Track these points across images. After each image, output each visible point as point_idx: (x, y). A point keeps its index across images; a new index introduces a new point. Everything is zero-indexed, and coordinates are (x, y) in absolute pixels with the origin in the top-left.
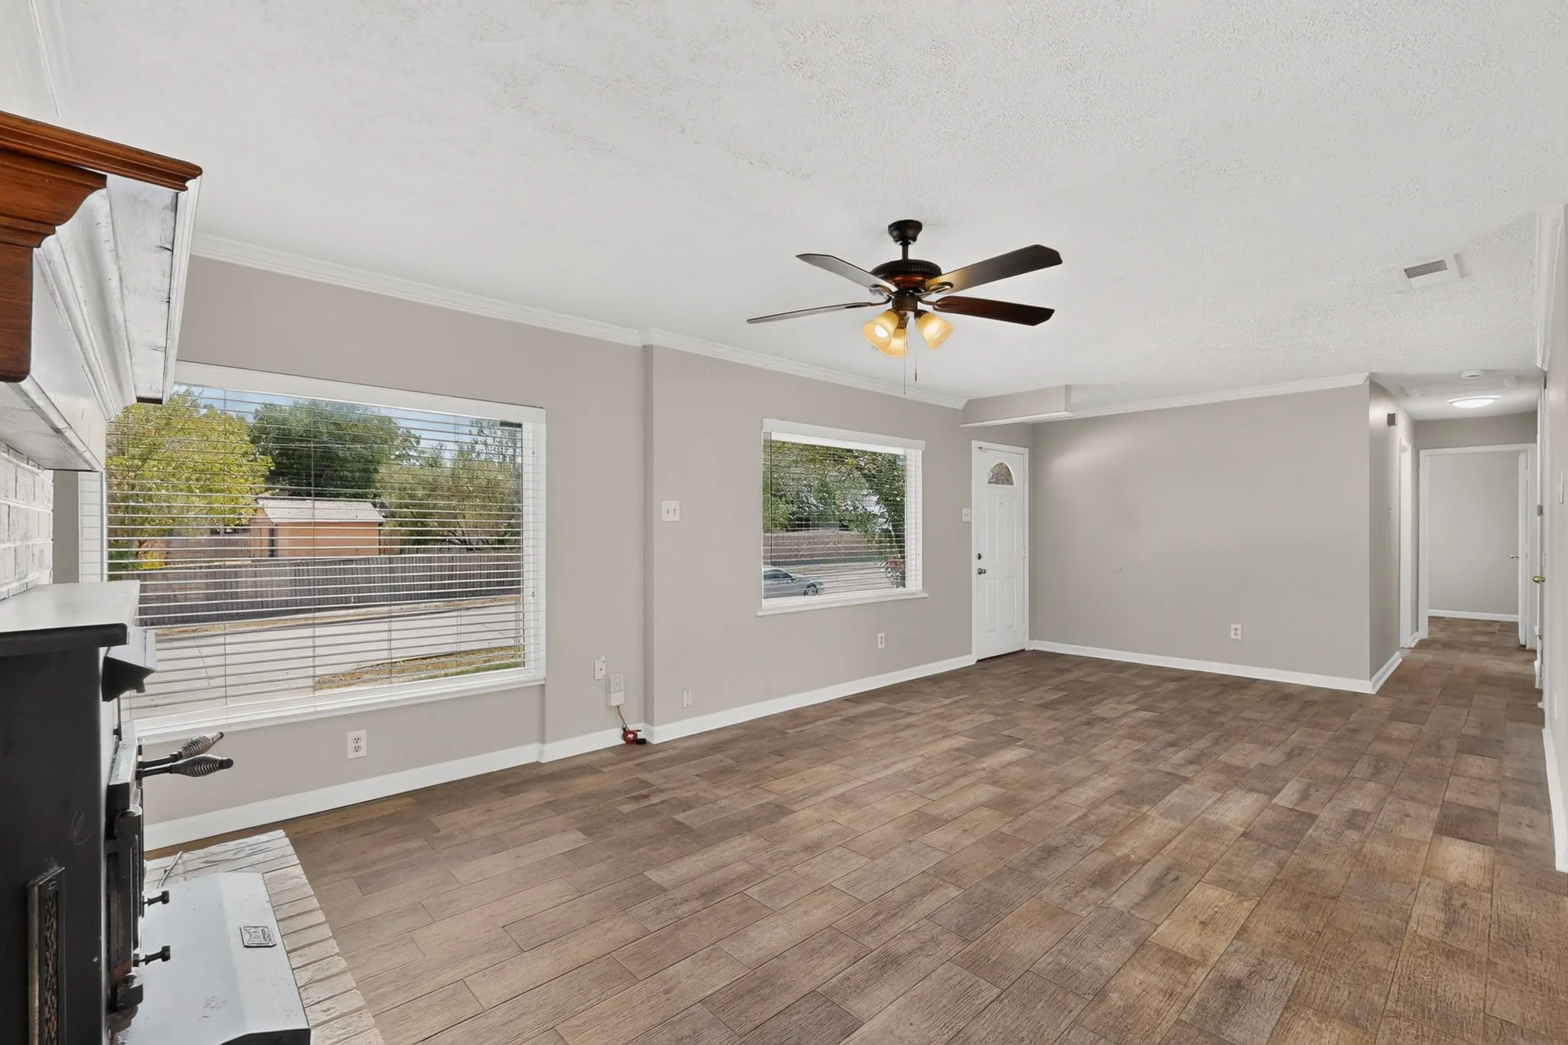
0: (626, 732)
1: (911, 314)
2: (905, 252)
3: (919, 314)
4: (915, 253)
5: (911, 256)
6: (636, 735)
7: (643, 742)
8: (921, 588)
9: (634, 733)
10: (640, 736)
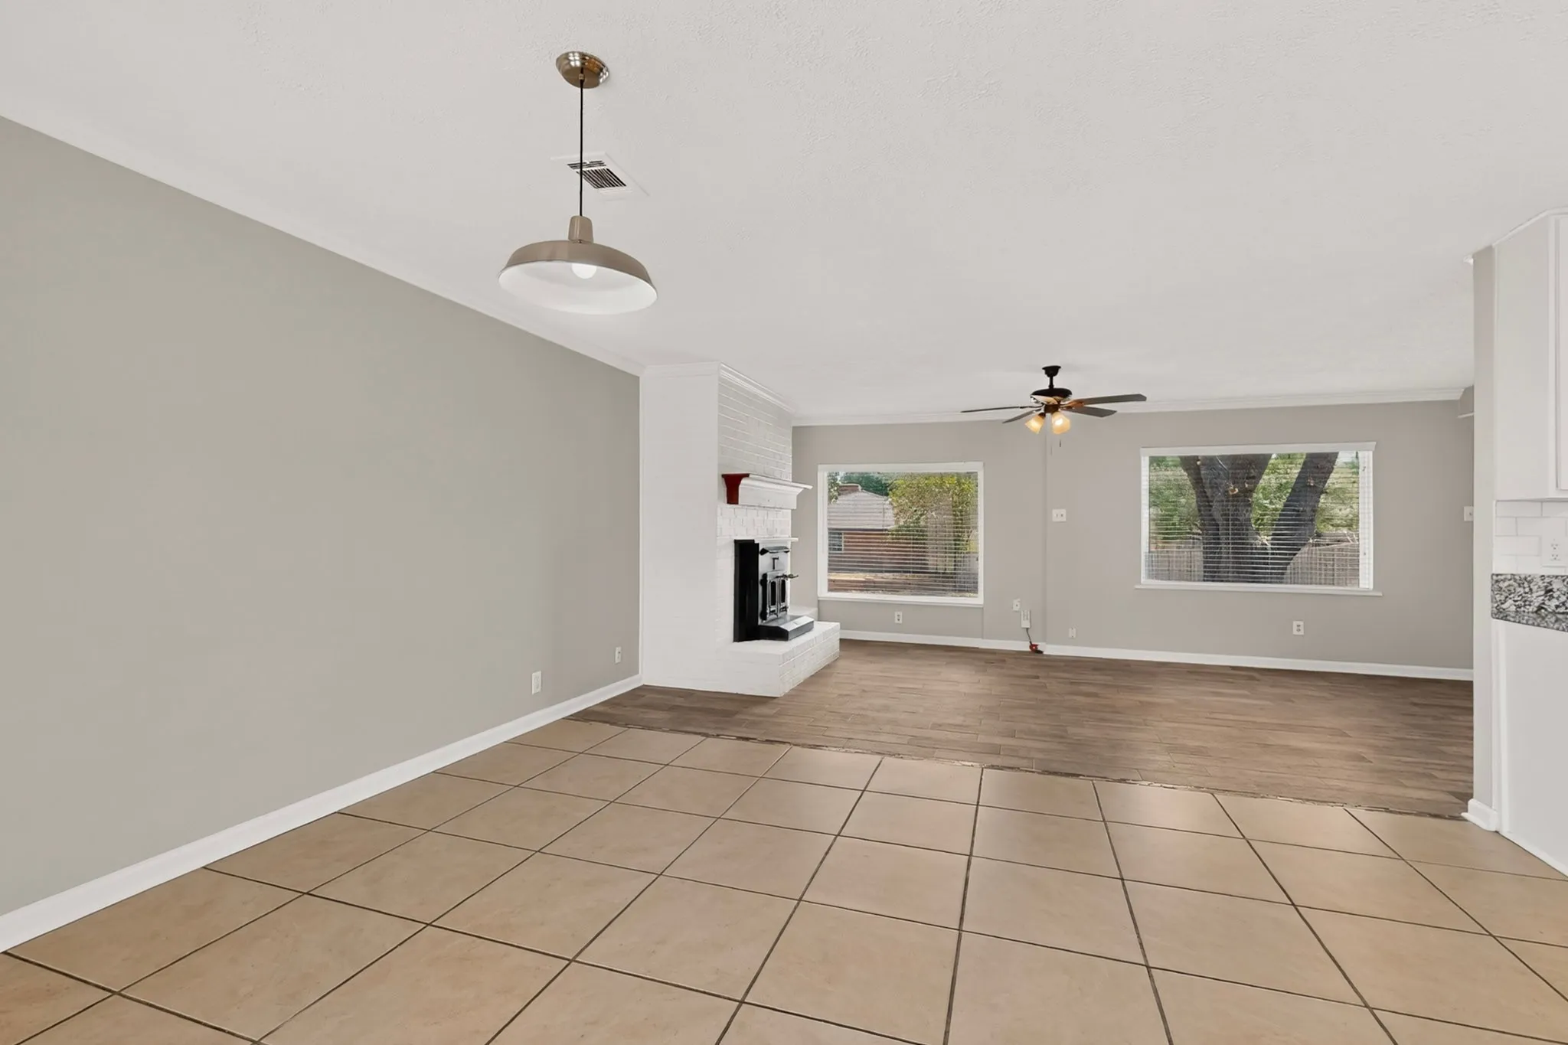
0: (1032, 646)
6: (1036, 648)
7: (1041, 652)
8: (1371, 587)
9: (1036, 646)
10: (1039, 648)
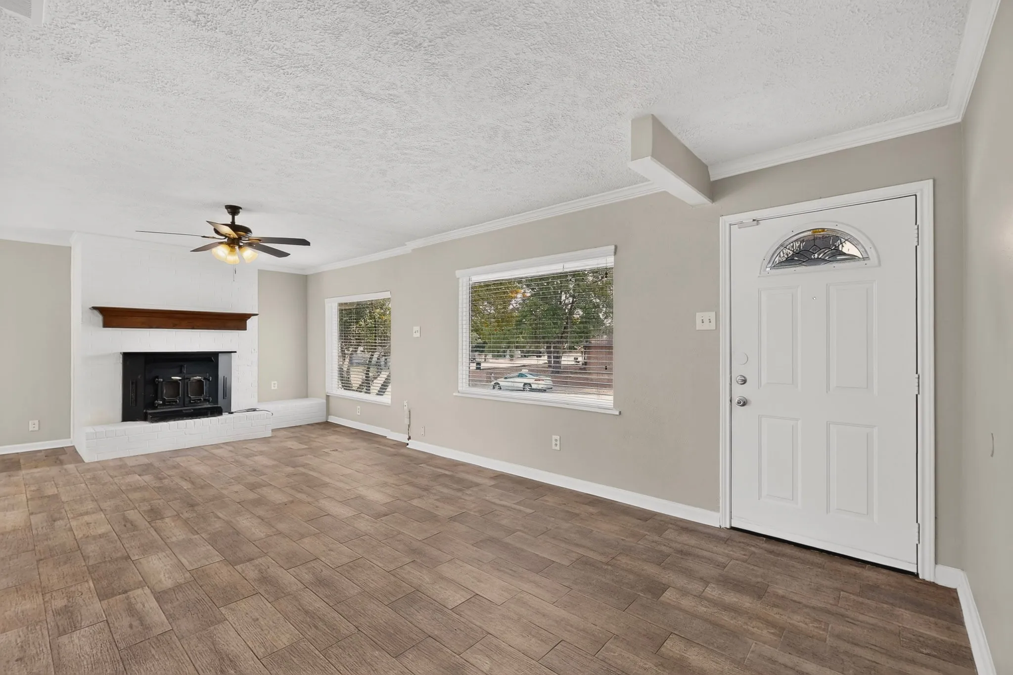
1: (237, 247)
3: (240, 247)
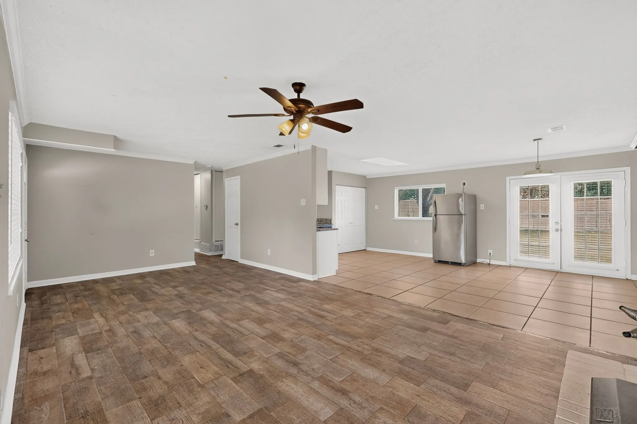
2: (299, 96)
4: (302, 96)
5: (301, 97)
